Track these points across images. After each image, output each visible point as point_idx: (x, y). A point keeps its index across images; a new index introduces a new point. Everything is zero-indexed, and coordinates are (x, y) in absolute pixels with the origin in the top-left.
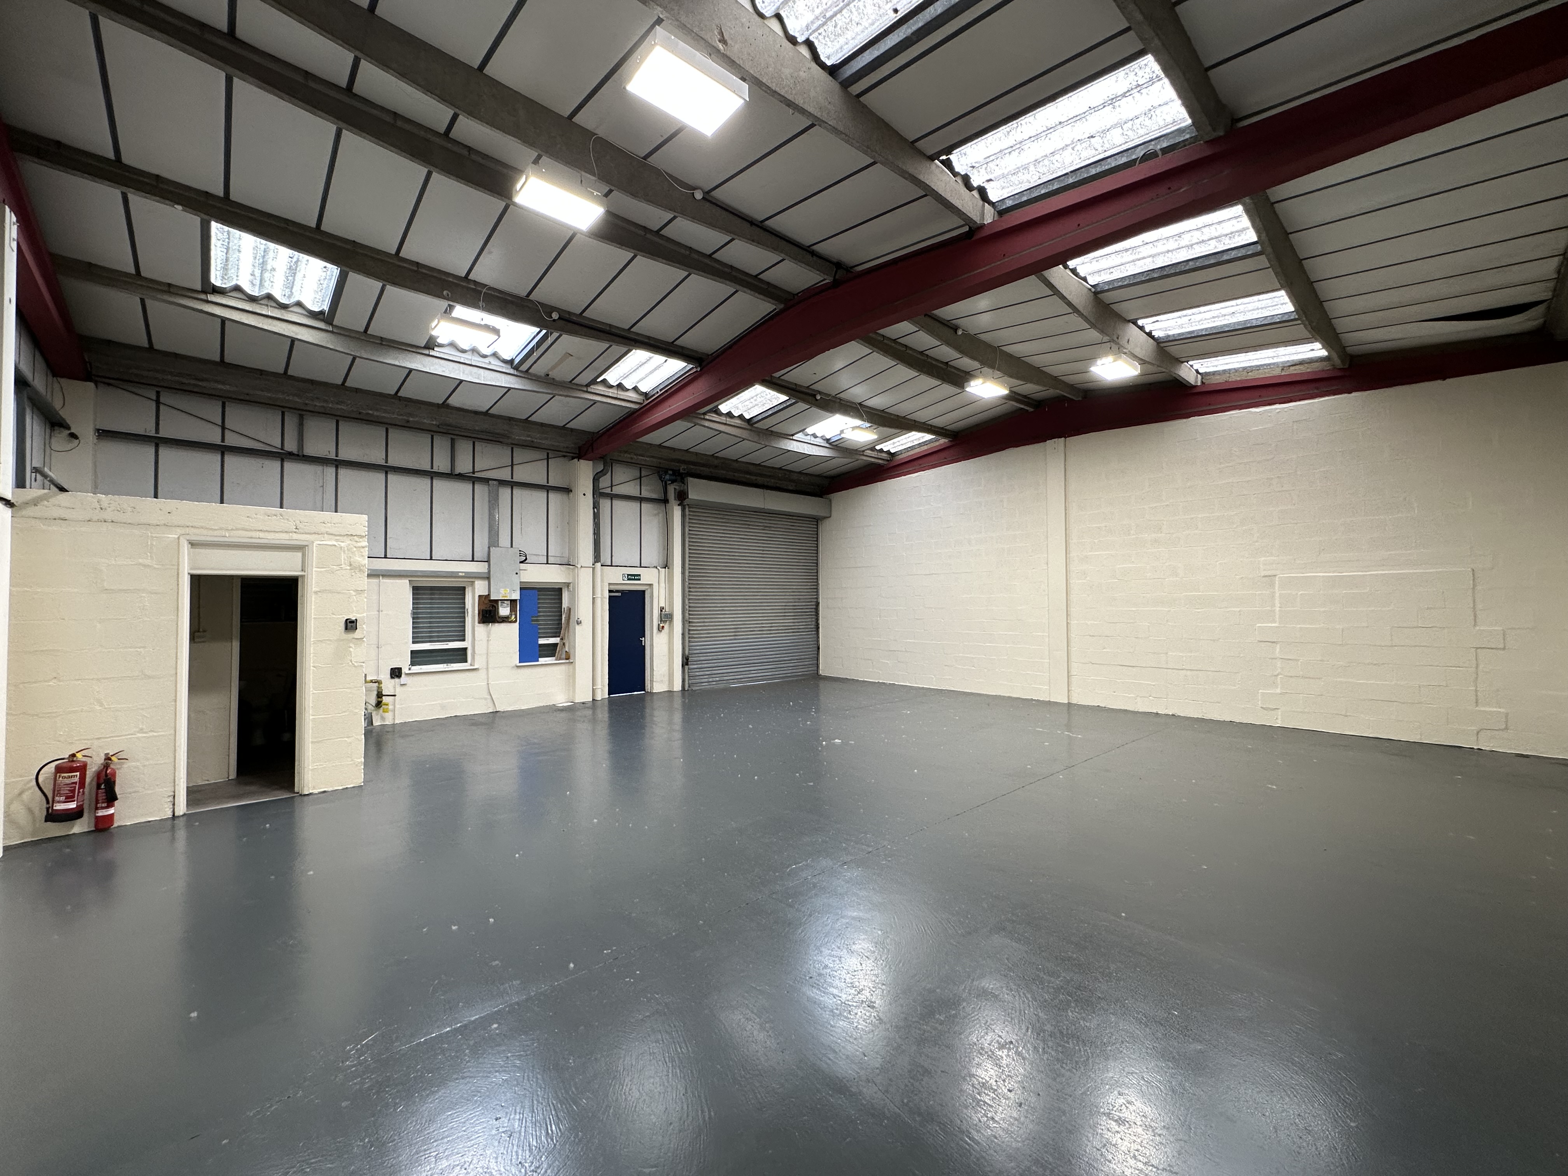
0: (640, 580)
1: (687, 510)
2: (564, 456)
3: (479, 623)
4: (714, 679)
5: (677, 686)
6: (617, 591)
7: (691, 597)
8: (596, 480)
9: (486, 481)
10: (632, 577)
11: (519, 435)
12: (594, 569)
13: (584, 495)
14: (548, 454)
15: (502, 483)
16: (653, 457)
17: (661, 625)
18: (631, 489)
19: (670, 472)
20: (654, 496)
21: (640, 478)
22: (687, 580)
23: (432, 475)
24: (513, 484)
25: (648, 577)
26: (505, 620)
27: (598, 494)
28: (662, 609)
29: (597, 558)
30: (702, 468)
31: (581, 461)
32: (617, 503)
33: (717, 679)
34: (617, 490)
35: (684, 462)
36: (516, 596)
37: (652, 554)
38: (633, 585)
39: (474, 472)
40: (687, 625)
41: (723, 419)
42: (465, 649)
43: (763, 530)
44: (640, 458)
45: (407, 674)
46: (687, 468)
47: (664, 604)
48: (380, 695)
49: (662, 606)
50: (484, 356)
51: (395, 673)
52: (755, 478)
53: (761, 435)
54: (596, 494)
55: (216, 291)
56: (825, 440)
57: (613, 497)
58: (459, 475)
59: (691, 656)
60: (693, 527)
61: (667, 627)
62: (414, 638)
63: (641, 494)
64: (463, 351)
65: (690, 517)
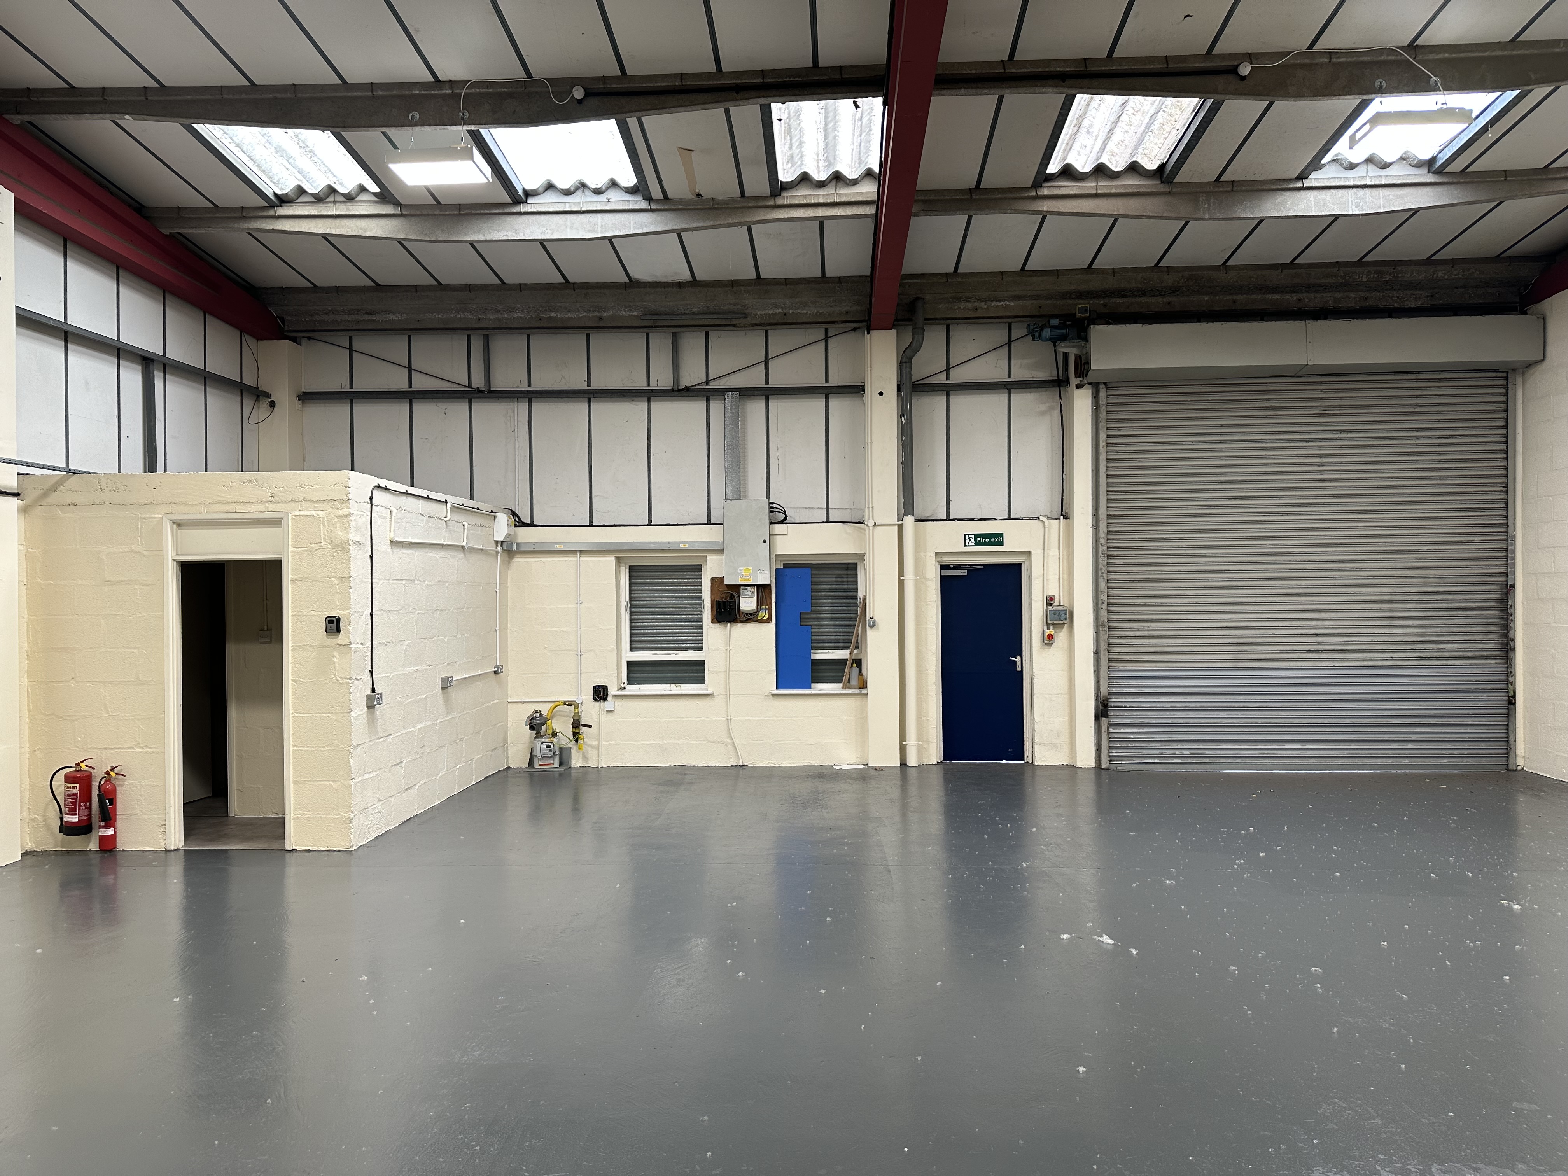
0: (1001, 544)
1: (1102, 394)
2: (855, 329)
3: (713, 622)
4: (1178, 753)
5: (1086, 758)
6: (957, 567)
7: (1112, 577)
8: (905, 362)
9: (721, 393)
10: (981, 539)
11: (762, 308)
12: (900, 528)
13: (881, 394)
14: (827, 330)
15: (746, 393)
16: (1019, 298)
17: (1048, 632)
18: (992, 368)
19: (1055, 322)
20: (1041, 375)
21: (1009, 343)
22: (1103, 541)
23: (649, 395)
24: (768, 393)
25: (1021, 537)
26: (750, 618)
27: (911, 389)
28: (1050, 601)
29: (907, 505)
30: (1143, 300)
31: (874, 333)
32: (959, 401)
33: (1187, 753)
34: (959, 375)
35: (1081, 295)
36: (763, 578)
37: (1034, 493)
38: (988, 556)
39: (707, 382)
40: (1104, 635)
41: (1090, 186)
42: (702, 663)
43: (1321, 415)
44: (993, 304)
45: (615, 696)
46: (1105, 305)
47: (1053, 591)
48: (577, 724)
49: (1051, 594)
50: (598, 192)
51: (601, 693)
52: (1295, 297)
53: (1202, 198)
54: (907, 388)
55: (282, 200)
56: (1420, 164)
57: (948, 389)
58: (687, 389)
59: (1114, 698)
60: (1119, 429)
61: (1061, 637)
62: (631, 642)
63: (1009, 376)
64: (567, 193)
65: (1111, 408)
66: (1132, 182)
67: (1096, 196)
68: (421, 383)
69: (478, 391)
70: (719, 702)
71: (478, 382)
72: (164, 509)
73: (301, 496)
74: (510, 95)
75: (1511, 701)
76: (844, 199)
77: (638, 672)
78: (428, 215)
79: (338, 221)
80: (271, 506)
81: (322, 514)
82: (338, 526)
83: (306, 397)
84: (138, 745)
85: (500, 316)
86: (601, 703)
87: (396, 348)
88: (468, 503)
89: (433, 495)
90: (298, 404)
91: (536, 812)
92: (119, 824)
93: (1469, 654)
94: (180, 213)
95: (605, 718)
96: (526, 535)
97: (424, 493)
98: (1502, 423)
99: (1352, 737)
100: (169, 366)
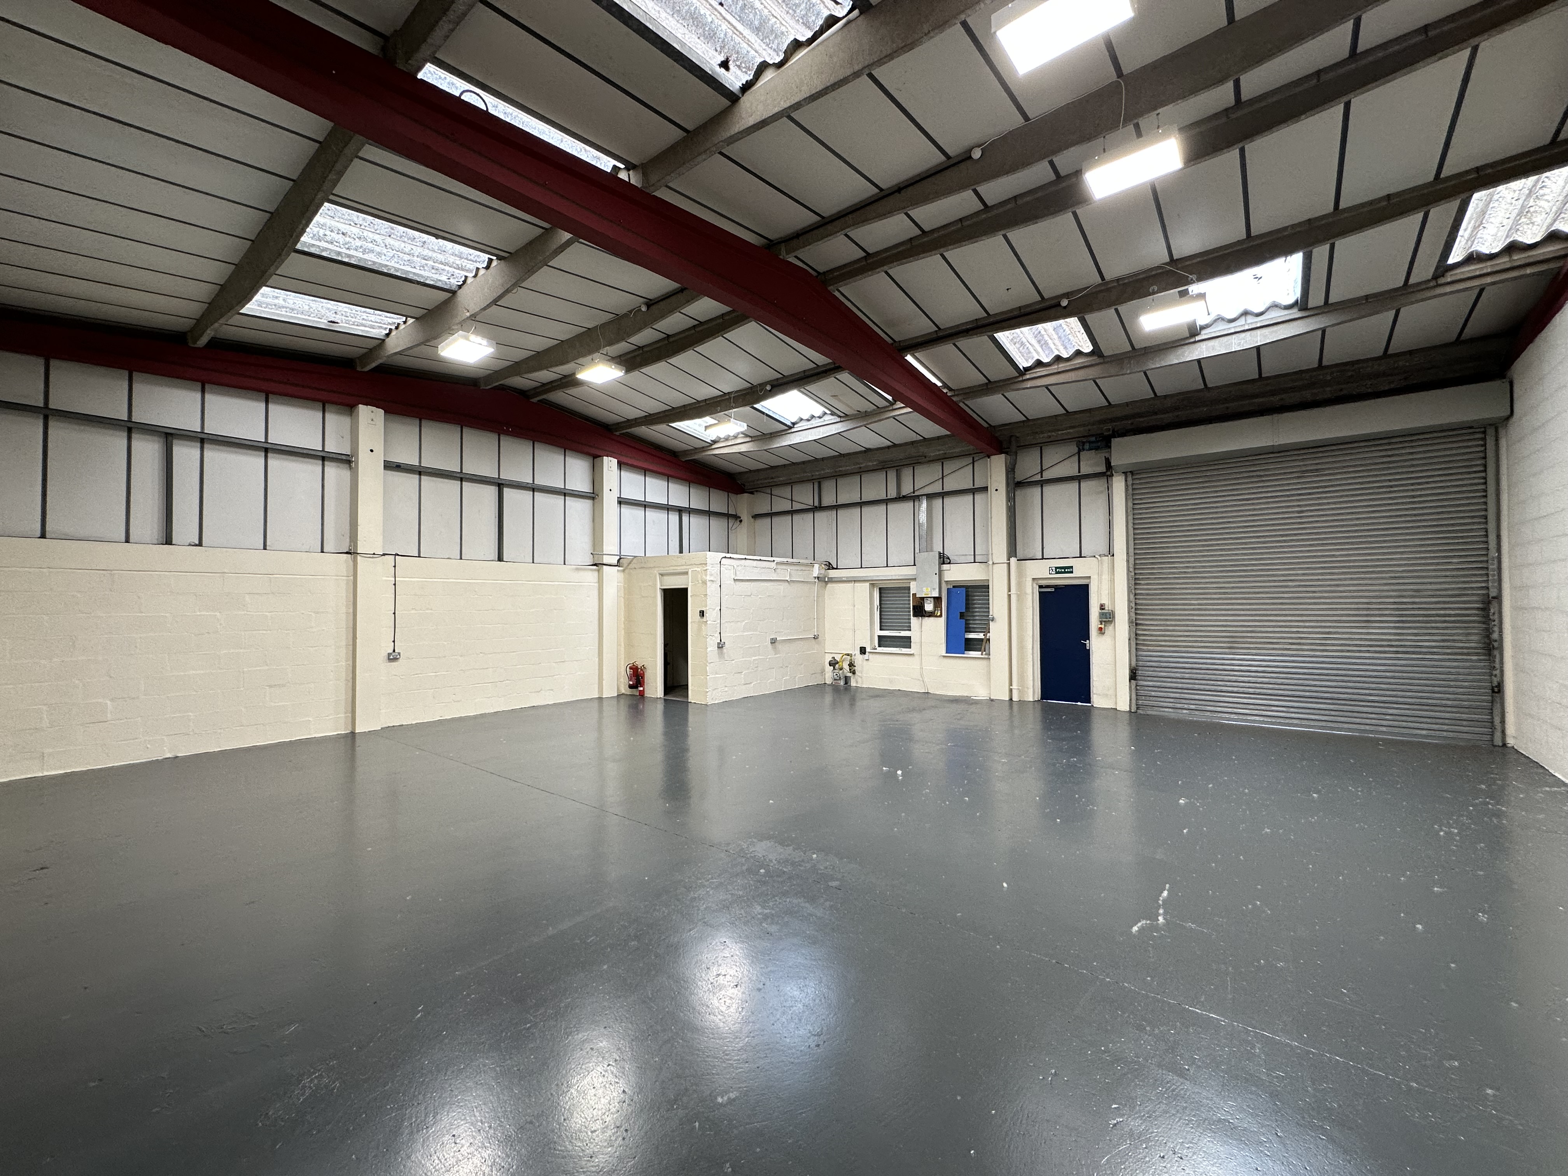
0: (1072, 572)
1: (1130, 478)
2: (987, 456)
3: (914, 616)
5: (1124, 705)
6: (1048, 587)
7: (1137, 592)
8: (1011, 471)
9: (918, 496)
10: (1060, 570)
12: (1009, 564)
14: (973, 458)
15: (930, 497)
16: (1073, 427)
17: (1100, 626)
18: (1068, 468)
19: (1093, 439)
20: (1097, 470)
21: (1079, 453)
22: (1131, 570)
23: (886, 501)
24: (943, 495)
25: (1082, 570)
26: (931, 614)
27: (1015, 485)
28: (1102, 607)
29: (1012, 551)
31: (993, 457)
32: (1048, 490)
34: (1047, 475)
36: (937, 594)
37: (1094, 541)
38: (1064, 580)
39: (913, 492)
40: (1134, 629)
42: (910, 638)
44: (1059, 432)
45: (869, 652)
46: (1132, 424)
47: (1105, 601)
48: (851, 665)
49: (1103, 602)
51: (863, 651)
54: (1012, 486)
55: (715, 442)
56: (1287, 308)
57: (1042, 483)
58: (904, 497)
59: (1140, 668)
60: (1141, 499)
61: (1109, 630)
62: (881, 626)
63: (1079, 472)
64: (808, 420)
65: (1135, 487)
66: (1079, 361)
67: (1059, 373)
68: (797, 506)
69: (816, 507)
70: (917, 657)
71: (816, 504)
72: (657, 569)
73: (693, 563)
74: (748, 393)
75: (1495, 690)
77: (883, 641)
79: (732, 447)
80: (686, 567)
81: (700, 569)
82: (703, 572)
83: (756, 517)
84: (651, 657)
86: (863, 655)
88: (790, 560)
89: (762, 558)
90: (752, 520)
91: (834, 704)
92: (646, 687)
95: (865, 662)
96: (833, 573)
97: (758, 558)
100: (690, 511)
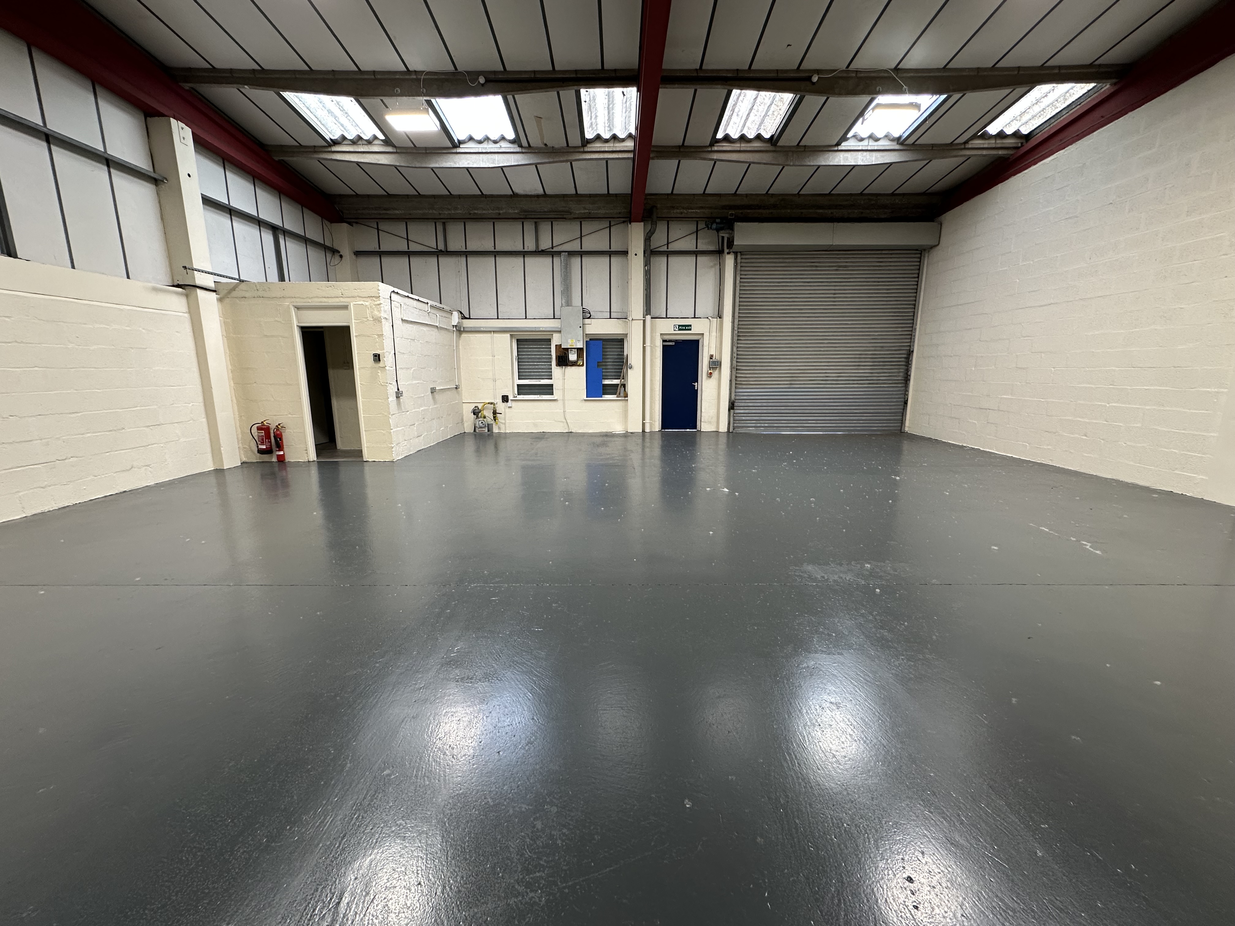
0: (690, 330)
1: (739, 257)
2: (624, 222)
3: (557, 366)
4: (763, 425)
5: (723, 428)
6: (670, 341)
7: (739, 345)
8: (648, 239)
9: (559, 253)
10: (681, 327)
11: (578, 209)
12: (644, 321)
13: (636, 255)
14: (610, 222)
15: (571, 254)
16: (702, 208)
17: (710, 371)
18: (688, 244)
19: (718, 220)
20: (711, 248)
21: (697, 232)
22: (736, 329)
23: (524, 254)
24: (582, 254)
25: (698, 327)
26: (574, 364)
27: (650, 253)
28: (711, 357)
29: (648, 310)
30: (760, 211)
31: (633, 224)
32: (673, 260)
33: (766, 425)
34: (674, 247)
35: (731, 207)
36: (580, 345)
37: (706, 305)
38: (684, 336)
39: (552, 248)
40: (734, 373)
41: (737, 146)
42: (552, 385)
43: (837, 270)
44: (690, 211)
45: (512, 400)
46: (742, 213)
47: (713, 352)
48: (495, 413)
49: (712, 354)
50: (495, 142)
51: (505, 399)
52: (830, 211)
53: (790, 154)
54: (648, 252)
55: (335, 143)
56: (893, 140)
57: (668, 254)
58: (543, 251)
59: (737, 401)
60: (745, 275)
61: (716, 374)
62: (519, 376)
63: (697, 248)
64: (480, 142)
65: (743, 265)
66: (757, 145)
67: (740, 151)
68: (414, 247)
69: (441, 251)
70: (560, 403)
71: (441, 247)
72: (290, 300)
73: (356, 294)
74: (447, 80)
75: (906, 403)
76: (618, 149)
77: (522, 389)
78: (410, 153)
79: (364, 155)
80: (342, 299)
81: (367, 303)
82: (375, 309)
83: (358, 254)
84: (290, 414)
85: (450, 212)
86: (505, 403)
87: (400, 228)
88: (438, 305)
89: (421, 299)
90: (354, 257)
91: (478, 451)
92: (285, 449)
93: (891, 382)
94: (283, 149)
95: (508, 410)
96: (467, 323)
97: (417, 298)
98: (916, 276)
99: (837, 418)
100: (286, 233)
